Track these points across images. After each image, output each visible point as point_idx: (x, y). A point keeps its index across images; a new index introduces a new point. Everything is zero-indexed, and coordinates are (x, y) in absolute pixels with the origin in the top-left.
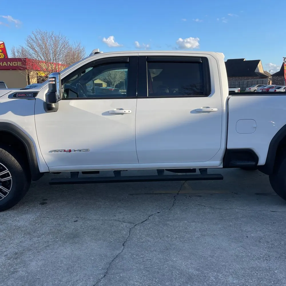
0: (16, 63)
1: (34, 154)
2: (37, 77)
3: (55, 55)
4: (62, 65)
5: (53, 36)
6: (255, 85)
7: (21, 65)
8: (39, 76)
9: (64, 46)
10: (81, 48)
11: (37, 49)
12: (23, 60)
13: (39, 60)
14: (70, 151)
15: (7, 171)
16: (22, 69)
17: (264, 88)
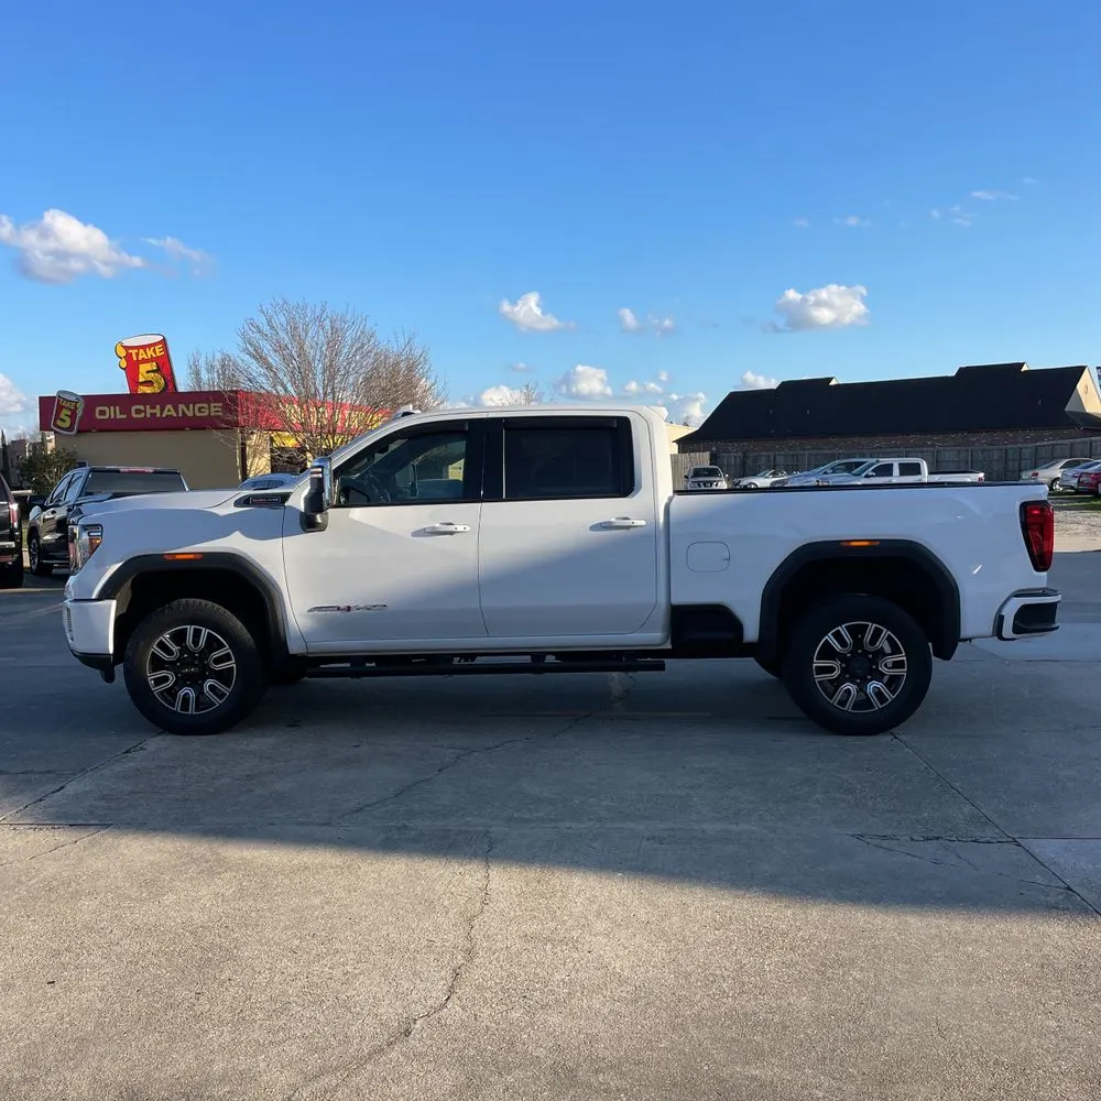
0: (205, 405)
1: (280, 617)
2: (272, 451)
3: (332, 378)
4: (353, 408)
5: (324, 316)
6: (1050, 460)
7: (221, 414)
8: (278, 449)
9: (362, 347)
10: (417, 352)
11: (274, 359)
12: (230, 398)
13: (278, 397)
14: (349, 608)
15: (227, 650)
16: (223, 425)
17: (1089, 470)
